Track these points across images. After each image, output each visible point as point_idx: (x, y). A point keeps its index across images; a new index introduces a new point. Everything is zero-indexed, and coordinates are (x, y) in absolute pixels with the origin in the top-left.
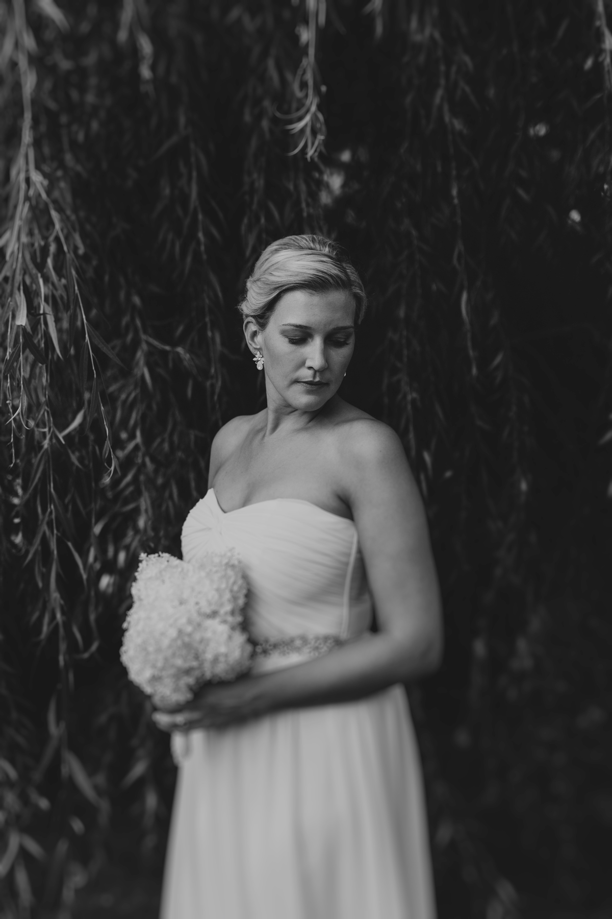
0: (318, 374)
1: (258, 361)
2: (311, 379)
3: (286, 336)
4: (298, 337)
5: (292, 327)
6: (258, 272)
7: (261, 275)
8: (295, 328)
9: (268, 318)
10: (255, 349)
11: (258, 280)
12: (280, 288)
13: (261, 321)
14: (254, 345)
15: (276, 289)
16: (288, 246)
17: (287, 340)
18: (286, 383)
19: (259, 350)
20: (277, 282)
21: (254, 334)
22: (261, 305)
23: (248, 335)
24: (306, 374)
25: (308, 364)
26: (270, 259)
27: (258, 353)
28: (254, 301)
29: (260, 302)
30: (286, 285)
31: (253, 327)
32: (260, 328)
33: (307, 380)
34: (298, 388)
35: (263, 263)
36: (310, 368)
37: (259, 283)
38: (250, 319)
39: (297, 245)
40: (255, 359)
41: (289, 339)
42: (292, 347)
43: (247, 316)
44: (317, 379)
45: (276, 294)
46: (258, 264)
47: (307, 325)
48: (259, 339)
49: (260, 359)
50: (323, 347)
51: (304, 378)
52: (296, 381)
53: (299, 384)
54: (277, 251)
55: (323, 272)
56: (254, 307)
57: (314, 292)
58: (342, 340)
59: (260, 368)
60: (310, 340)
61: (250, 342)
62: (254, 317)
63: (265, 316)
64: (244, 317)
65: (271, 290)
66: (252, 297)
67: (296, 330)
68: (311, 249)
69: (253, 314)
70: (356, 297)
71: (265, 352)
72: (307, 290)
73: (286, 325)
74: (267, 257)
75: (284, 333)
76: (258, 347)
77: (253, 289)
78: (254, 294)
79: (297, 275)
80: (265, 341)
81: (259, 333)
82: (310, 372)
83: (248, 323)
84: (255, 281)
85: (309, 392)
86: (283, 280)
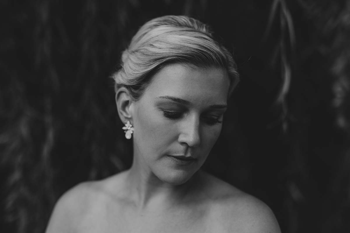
0: (189, 150)
1: (127, 130)
2: (182, 154)
3: (162, 109)
4: (173, 110)
5: (170, 100)
6: (135, 44)
7: (139, 47)
8: (173, 101)
9: (143, 89)
10: (126, 118)
11: (137, 51)
12: (161, 60)
13: (136, 92)
14: (124, 114)
15: (156, 60)
16: (167, 22)
17: (162, 113)
18: (156, 156)
19: (130, 119)
20: (158, 53)
21: (126, 104)
22: (138, 76)
23: (119, 105)
24: (178, 150)
25: (182, 139)
26: (149, 33)
27: (128, 122)
28: (131, 71)
29: (138, 72)
30: (167, 57)
31: (124, 97)
32: (133, 98)
33: (178, 155)
34: (168, 161)
35: (141, 37)
36: (183, 143)
37: (138, 54)
38: (123, 89)
39: (176, 22)
40: (124, 128)
41: (165, 112)
42: (168, 121)
43: (120, 86)
44: (189, 155)
45: (156, 65)
46: (136, 38)
47: (186, 99)
48: (131, 108)
49: (129, 128)
50: (198, 123)
51: (175, 153)
52: (167, 155)
53: (168, 157)
54: (156, 26)
55: (205, 48)
56: (131, 77)
57: (196, 67)
58: (216, 118)
59: (128, 136)
60: (185, 115)
61: (121, 111)
62: (127, 87)
63: (140, 87)
64: (116, 87)
65: (150, 61)
66: (129, 67)
67: (173, 103)
68: (189, 27)
69: (128, 84)
70: (231, 77)
71: (135, 122)
72: (188, 64)
73: (163, 97)
74: (146, 31)
75: (160, 106)
76: (129, 117)
77: (130, 60)
78: (131, 65)
79: (179, 49)
80: (138, 112)
81: (131, 102)
82: (182, 148)
83: (121, 92)
84: (133, 52)
85: (178, 167)
86: (164, 52)
